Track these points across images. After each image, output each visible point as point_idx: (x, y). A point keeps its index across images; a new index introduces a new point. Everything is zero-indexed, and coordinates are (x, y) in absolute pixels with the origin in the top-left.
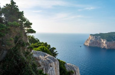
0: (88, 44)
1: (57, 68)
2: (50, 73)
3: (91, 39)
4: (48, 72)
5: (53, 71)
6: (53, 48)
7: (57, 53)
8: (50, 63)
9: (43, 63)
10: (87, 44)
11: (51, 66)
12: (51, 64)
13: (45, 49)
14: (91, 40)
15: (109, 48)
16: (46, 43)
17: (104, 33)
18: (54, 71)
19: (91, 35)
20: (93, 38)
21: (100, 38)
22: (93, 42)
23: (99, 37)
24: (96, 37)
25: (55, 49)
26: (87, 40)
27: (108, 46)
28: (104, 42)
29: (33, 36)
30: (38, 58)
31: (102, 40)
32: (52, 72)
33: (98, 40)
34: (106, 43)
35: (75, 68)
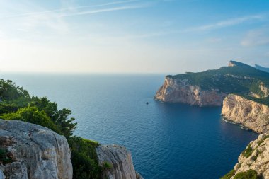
0: (162, 98)
1: (64, 161)
2: (43, 175)
3: (168, 85)
4: (36, 175)
5: (48, 171)
6: (64, 110)
7: (73, 122)
8: (43, 150)
9: (22, 151)
10: (160, 97)
11: (45, 158)
12: (46, 153)
13: (37, 114)
14: (169, 89)
15: (205, 104)
16: (44, 100)
17: (195, 72)
18: (52, 170)
19: (169, 77)
20: (174, 82)
21: (186, 84)
22: (173, 93)
23: (186, 80)
24: (178, 82)
25: (68, 112)
26: (162, 88)
27: (203, 100)
28: (196, 92)
29: (10, 81)
30: (10, 139)
31: (192, 88)
32: (46, 173)
33: (183, 89)
34: (199, 94)
35: (120, 156)
